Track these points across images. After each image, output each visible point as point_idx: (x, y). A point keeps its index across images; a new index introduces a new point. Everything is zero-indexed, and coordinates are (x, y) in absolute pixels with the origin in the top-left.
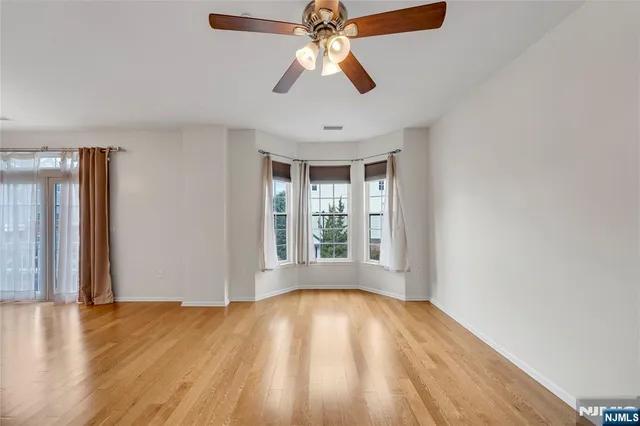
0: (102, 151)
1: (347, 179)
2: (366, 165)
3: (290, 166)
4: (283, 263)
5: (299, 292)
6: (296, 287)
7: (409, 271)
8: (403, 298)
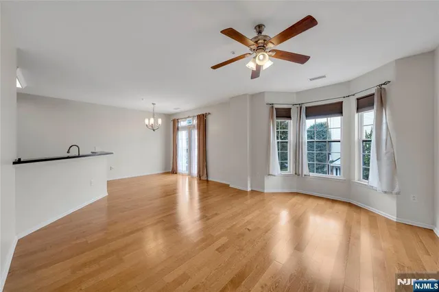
0: (203, 115)
1: (340, 113)
2: (358, 99)
3: (290, 109)
4: (284, 173)
5: (297, 194)
6: (295, 191)
7: (398, 193)
8: (394, 218)
